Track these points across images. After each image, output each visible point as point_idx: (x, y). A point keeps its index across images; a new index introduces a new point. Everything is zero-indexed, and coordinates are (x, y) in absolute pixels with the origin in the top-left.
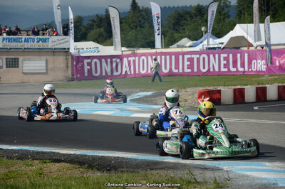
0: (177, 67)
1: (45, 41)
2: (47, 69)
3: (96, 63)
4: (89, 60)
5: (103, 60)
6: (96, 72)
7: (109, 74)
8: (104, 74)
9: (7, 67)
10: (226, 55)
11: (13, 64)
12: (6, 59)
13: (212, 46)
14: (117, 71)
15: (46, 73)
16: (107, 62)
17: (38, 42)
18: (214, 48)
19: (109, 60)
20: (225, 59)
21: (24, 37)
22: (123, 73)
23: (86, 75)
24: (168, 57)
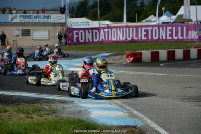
0: (137, 36)
1: (48, 17)
2: (49, 37)
3: (82, 33)
4: (77, 31)
5: (87, 31)
6: (82, 39)
7: (91, 41)
8: (87, 41)
9: (22, 35)
10: (171, 28)
11: (26, 33)
12: (22, 30)
13: (166, 21)
14: (96, 38)
15: (49, 40)
16: (89, 32)
17: (44, 18)
18: (168, 23)
19: (91, 31)
20: (170, 30)
21: (34, 15)
22: (101, 40)
23: (75, 41)
24: (131, 29)
